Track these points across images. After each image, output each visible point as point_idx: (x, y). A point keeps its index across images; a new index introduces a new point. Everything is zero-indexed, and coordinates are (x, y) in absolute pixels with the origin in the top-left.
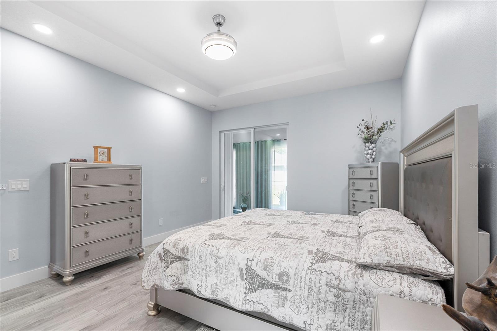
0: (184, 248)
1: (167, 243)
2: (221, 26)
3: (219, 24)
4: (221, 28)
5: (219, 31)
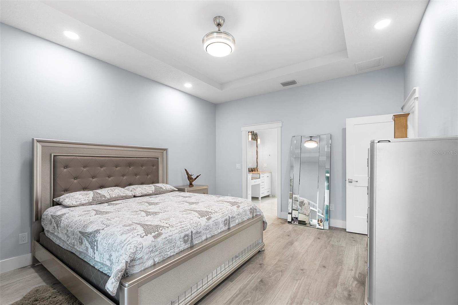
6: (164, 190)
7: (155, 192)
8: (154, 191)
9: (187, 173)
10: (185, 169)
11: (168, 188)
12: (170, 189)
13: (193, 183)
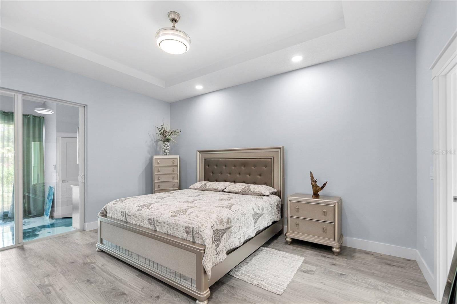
0: (228, 220)
1: (214, 224)
2: (177, 23)
3: (174, 20)
4: (176, 25)
5: (174, 26)
6: (251, 192)
7: (241, 192)
8: (240, 190)
9: (312, 177)
10: (310, 172)
11: (256, 191)
12: (258, 192)
13: (320, 193)
